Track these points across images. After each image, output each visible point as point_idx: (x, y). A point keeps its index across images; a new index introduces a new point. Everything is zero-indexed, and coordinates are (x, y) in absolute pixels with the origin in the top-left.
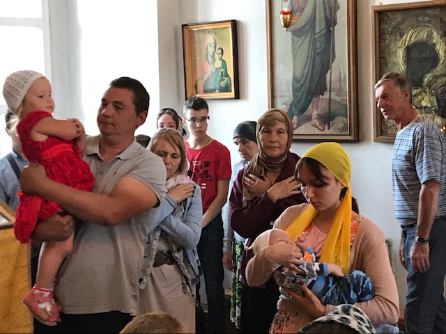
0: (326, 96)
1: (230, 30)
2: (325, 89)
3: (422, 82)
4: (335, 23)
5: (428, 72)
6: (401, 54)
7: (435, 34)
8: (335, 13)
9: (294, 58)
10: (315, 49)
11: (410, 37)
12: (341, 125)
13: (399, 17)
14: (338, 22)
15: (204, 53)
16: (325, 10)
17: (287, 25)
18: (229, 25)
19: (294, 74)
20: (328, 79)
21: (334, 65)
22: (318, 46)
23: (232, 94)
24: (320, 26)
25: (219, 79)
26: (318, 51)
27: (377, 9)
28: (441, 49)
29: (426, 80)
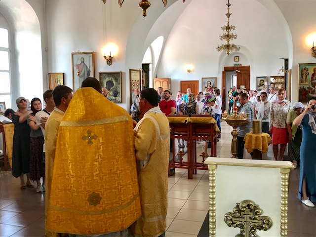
5: (111, 87)
6: (105, 83)
7: (113, 79)
8: (90, 73)
9: (79, 82)
11: (107, 79)
13: (105, 75)
14: (90, 75)
16: (87, 72)
17: (79, 75)
18: (62, 74)
27: (100, 73)
28: (114, 82)
29: (111, 89)
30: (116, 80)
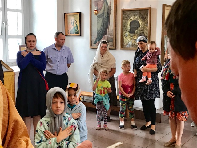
0: (107, 35)
1: (79, 15)
2: (107, 34)
3: (135, 32)
4: (110, 14)
5: (137, 29)
6: (129, 24)
7: (139, 18)
8: (110, 11)
9: (98, 24)
10: (104, 22)
11: (132, 19)
12: (111, 44)
14: (111, 13)
15: (71, 22)
16: (107, 10)
17: (96, 14)
18: (79, 14)
19: (98, 29)
20: (108, 31)
21: (109, 27)
22: (105, 21)
23: (79, 34)
24: (106, 15)
25: (75, 30)
26: (105, 22)
27: (122, 10)
28: (141, 22)
29: (136, 32)
30: (143, 19)
